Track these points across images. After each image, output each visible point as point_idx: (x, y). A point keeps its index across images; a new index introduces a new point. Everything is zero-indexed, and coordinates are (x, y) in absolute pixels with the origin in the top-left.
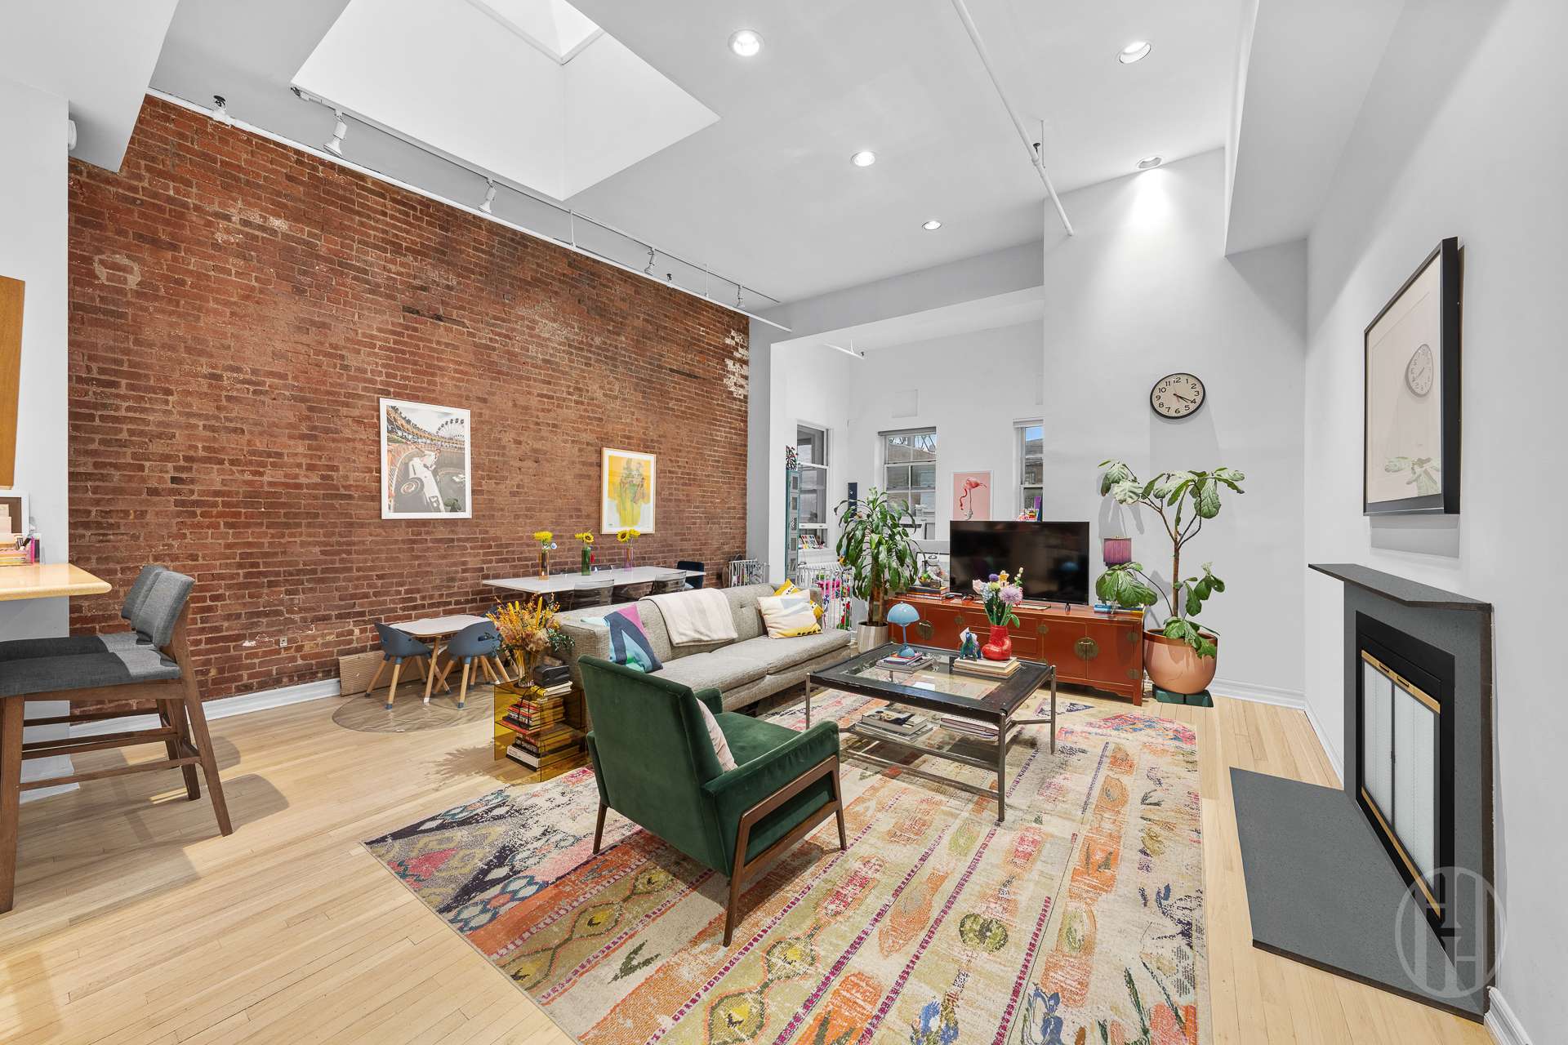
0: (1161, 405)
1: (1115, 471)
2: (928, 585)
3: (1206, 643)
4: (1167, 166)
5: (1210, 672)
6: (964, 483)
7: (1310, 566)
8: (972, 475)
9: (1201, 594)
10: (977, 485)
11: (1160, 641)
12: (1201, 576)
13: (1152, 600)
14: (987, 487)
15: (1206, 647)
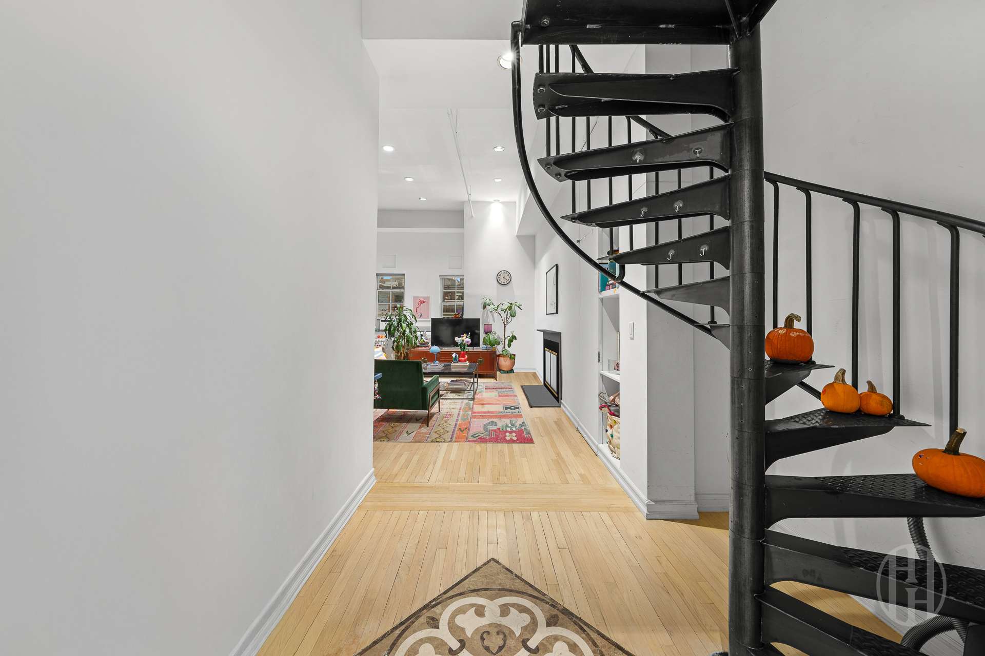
0: (500, 280)
1: (488, 301)
2: (424, 344)
3: (512, 356)
4: (502, 203)
5: (513, 364)
6: (418, 301)
7: (537, 330)
8: (422, 297)
9: (511, 341)
10: (424, 302)
11: (501, 357)
12: (511, 336)
13: (499, 343)
14: (428, 303)
15: (512, 357)
